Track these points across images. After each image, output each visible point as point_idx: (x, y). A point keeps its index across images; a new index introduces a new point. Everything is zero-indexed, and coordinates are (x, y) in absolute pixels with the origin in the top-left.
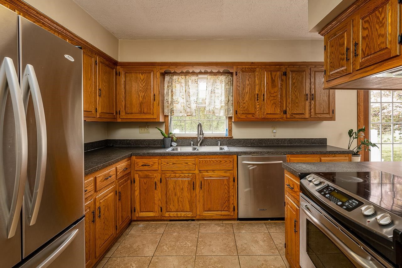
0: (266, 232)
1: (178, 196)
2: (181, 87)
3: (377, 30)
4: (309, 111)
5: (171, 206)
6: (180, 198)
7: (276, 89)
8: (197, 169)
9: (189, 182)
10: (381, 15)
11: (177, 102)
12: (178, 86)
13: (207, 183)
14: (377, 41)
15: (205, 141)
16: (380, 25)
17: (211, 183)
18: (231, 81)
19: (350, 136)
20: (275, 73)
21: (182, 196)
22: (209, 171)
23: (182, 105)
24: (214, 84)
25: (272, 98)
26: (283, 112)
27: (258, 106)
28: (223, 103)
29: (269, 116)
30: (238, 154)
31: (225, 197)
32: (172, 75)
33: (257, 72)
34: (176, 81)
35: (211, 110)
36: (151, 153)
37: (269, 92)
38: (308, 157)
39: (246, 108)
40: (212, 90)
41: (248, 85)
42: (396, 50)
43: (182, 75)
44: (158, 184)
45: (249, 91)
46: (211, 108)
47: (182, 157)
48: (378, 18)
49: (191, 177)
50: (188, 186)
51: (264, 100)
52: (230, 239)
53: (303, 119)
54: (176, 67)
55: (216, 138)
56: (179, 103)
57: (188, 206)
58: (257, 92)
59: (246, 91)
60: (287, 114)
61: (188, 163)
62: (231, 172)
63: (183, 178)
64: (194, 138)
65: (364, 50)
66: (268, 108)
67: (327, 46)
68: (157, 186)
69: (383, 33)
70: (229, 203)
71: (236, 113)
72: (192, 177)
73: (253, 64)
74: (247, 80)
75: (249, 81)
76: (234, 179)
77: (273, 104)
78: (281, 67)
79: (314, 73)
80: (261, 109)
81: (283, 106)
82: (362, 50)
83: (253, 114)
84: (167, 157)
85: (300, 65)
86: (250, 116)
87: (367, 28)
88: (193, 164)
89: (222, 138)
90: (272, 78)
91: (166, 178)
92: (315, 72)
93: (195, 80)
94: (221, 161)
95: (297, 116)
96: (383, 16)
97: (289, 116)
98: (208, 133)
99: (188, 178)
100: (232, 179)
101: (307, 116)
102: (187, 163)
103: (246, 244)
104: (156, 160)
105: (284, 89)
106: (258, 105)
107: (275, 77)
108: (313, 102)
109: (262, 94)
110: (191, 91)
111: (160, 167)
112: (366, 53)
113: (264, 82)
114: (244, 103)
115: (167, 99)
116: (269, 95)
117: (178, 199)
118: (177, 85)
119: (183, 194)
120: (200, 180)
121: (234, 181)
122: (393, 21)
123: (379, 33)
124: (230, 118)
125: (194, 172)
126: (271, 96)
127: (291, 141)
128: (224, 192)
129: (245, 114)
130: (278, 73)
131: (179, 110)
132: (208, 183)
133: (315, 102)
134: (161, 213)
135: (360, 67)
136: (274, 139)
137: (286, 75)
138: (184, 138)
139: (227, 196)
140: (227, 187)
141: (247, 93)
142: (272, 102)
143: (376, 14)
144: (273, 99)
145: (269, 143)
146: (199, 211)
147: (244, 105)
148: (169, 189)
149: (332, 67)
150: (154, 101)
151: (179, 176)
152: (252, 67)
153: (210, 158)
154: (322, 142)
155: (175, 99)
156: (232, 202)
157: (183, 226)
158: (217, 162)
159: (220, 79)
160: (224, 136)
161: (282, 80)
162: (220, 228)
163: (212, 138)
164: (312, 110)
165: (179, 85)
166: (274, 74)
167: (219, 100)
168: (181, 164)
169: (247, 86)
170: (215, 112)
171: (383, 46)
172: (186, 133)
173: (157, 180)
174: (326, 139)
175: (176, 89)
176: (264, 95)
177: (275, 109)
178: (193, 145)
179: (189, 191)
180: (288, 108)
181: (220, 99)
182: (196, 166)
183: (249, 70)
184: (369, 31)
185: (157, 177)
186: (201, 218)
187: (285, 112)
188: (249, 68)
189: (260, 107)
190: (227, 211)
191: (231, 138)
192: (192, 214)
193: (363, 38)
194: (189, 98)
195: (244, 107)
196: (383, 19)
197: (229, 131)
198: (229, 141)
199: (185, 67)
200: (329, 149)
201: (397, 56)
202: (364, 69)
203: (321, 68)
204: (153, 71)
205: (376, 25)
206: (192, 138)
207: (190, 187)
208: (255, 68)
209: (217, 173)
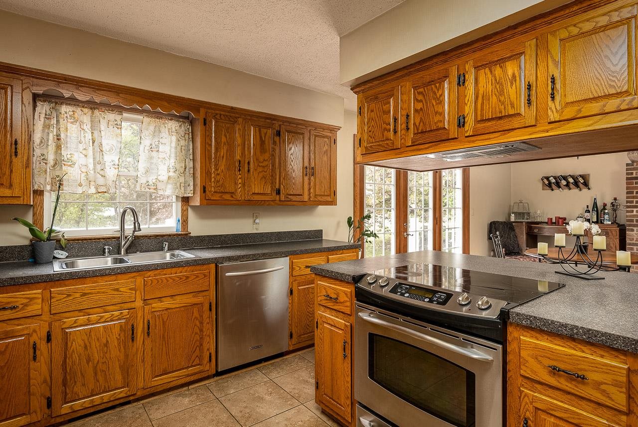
0: (265, 380)
1: (96, 363)
2: (82, 132)
3: (433, 105)
4: (308, 191)
5: (78, 388)
6: (100, 364)
7: (267, 156)
8: (138, 299)
9: (121, 326)
10: (438, 90)
11: (69, 163)
12: (73, 129)
13: (161, 322)
14: (433, 118)
15: (138, 244)
16: (437, 102)
17: (168, 322)
18: (191, 134)
19: (350, 226)
20: (265, 131)
21: (104, 360)
22: (164, 299)
23: (83, 170)
24: (156, 134)
25: (260, 169)
26: (275, 192)
27: (240, 181)
28: (172, 170)
29: (256, 198)
30: (216, 262)
31: (194, 341)
32: (56, 103)
33: (239, 125)
34: (67, 117)
35: (151, 183)
36: (22, 278)
37: (257, 159)
38: (313, 257)
39: (221, 183)
40: (154, 145)
41: (225, 144)
42: (454, 132)
43: (83, 107)
44: (43, 346)
45: (227, 154)
46: (152, 179)
47: (106, 278)
48: (435, 93)
49: (126, 315)
50: (119, 335)
51: (249, 171)
52: (217, 410)
53: (300, 203)
54: (77, 89)
55: (157, 236)
56: (76, 165)
57: (119, 377)
58: (238, 157)
59: (222, 155)
60: (281, 194)
61: (121, 289)
62: (204, 293)
63: (108, 322)
64: (109, 238)
65: (417, 124)
66: (255, 184)
67: (364, 108)
68: (38, 352)
69: (440, 111)
70: (201, 350)
71: (204, 191)
72: (128, 316)
73: (233, 110)
74: (223, 134)
75: (226, 137)
76: (210, 306)
77: (262, 178)
78: (274, 122)
79: (314, 138)
80: (244, 185)
81: (276, 183)
82: (414, 124)
83: (232, 194)
84: (67, 282)
85: (298, 124)
86: (227, 197)
87: (421, 101)
88: (130, 289)
89: (170, 235)
90: (261, 137)
91: (63, 329)
92: (316, 136)
93: (116, 120)
94: (187, 277)
95: (294, 198)
96: (440, 92)
97: (283, 198)
98: (149, 227)
99: (119, 319)
100: (207, 306)
101: (306, 198)
102: (117, 290)
103: (246, 407)
104: (36, 292)
105: (277, 158)
106: (240, 178)
107: (265, 137)
108: (312, 178)
109: (247, 162)
110: (104, 142)
111: (46, 309)
112: (420, 129)
113: (250, 141)
114: (218, 174)
115: (43, 155)
116: (256, 164)
117: (95, 368)
118: (69, 125)
119: (108, 355)
120: (146, 319)
121: (210, 310)
122: (452, 102)
123: (436, 110)
124: (185, 200)
125: (133, 305)
126: (260, 166)
127: (279, 235)
128: (193, 332)
129: (219, 192)
130: (270, 131)
131: (76, 181)
132: (163, 321)
133: (315, 179)
134: (47, 411)
135: (412, 143)
136: (256, 233)
137: (280, 136)
138: (85, 239)
139: (199, 339)
140: (198, 323)
141: (223, 157)
142: (261, 175)
143: (432, 89)
144: (262, 171)
145: (248, 240)
146: (143, 380)
147: (218, 178)
148: (73, 351)
149: (371, 138)
150: (13, 157)
151: (100, 319)
152: (232, 115)
153: (166, 274)
154: (317, 235)
155: (65, 156)
156: (207, 347)
157: (107, 421)
158: (181, 279)
159: (169, 128)
160: (174, 231)
161: (274, 143)
162: (187, 399)
163: (150, 236)
164: (312, 191)
165: (74, 126)
166: (263, 131)
167: (167, 165)
168: (103, 293)
169: (222, 145)
170: (159, 187)
171: (440, 125)
172: (89, 229)
173: (39, 337)
174: (322, 231)
175: (69, 134)
176: (249, 163)
177: (265, 187)
178: (109, 252)
179: (122, 346)
180: (282, 186)
181: (167, 163)
182: (138, 292)
183: (227, 119)
184: (423, 104)
185: (38, 330)
186: (146, 392)
187: (278, 192)
188: (227, 116)
189: (243, 182)
190: (199, 364)
191: (186, 235)
192: (129, 391)
193: (416, 111)
194: (101, 157)
195: (218, 181)
196: (441, 96)
197: (182, 223)
198: (183, 240)
199: (98, 92)
200: (325, 245)
201: (456, 138)
202: (416, 146)
203: (321, 132)
204: (12, 86)
205: (433, 100)
206: (104, 239)
207: (125, 336)
208: (236, 118)
209: (178, 299)
